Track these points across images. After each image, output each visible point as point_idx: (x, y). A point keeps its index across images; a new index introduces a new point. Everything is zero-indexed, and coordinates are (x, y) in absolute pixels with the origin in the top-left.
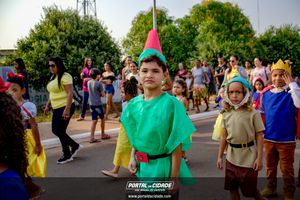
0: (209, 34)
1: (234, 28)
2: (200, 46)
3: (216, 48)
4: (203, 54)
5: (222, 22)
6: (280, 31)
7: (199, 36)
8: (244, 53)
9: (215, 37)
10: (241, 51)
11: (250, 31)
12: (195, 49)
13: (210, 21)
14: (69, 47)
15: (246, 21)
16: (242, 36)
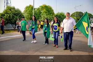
0: (44, 13)
1: (50, 12)
2: (42, 16)
3: (46, 17)
4: (43, 18)
5: (47, 10)
6: (60, 13)
7: (42, 14)
8: (52, 18)
9: (46, 14)
10: (51, 18)
11: (53, 13)
12: (41, 17)
13: (45, 10)
14: (14, 16)
15: (53, 11)
16: (52, 14)
